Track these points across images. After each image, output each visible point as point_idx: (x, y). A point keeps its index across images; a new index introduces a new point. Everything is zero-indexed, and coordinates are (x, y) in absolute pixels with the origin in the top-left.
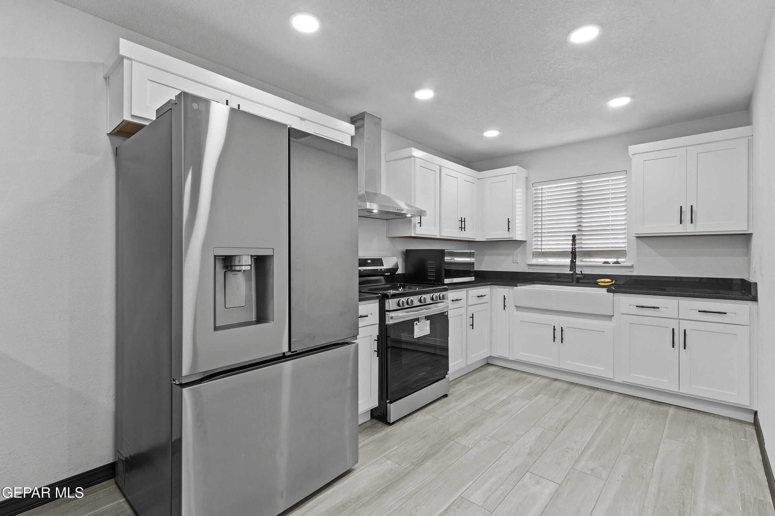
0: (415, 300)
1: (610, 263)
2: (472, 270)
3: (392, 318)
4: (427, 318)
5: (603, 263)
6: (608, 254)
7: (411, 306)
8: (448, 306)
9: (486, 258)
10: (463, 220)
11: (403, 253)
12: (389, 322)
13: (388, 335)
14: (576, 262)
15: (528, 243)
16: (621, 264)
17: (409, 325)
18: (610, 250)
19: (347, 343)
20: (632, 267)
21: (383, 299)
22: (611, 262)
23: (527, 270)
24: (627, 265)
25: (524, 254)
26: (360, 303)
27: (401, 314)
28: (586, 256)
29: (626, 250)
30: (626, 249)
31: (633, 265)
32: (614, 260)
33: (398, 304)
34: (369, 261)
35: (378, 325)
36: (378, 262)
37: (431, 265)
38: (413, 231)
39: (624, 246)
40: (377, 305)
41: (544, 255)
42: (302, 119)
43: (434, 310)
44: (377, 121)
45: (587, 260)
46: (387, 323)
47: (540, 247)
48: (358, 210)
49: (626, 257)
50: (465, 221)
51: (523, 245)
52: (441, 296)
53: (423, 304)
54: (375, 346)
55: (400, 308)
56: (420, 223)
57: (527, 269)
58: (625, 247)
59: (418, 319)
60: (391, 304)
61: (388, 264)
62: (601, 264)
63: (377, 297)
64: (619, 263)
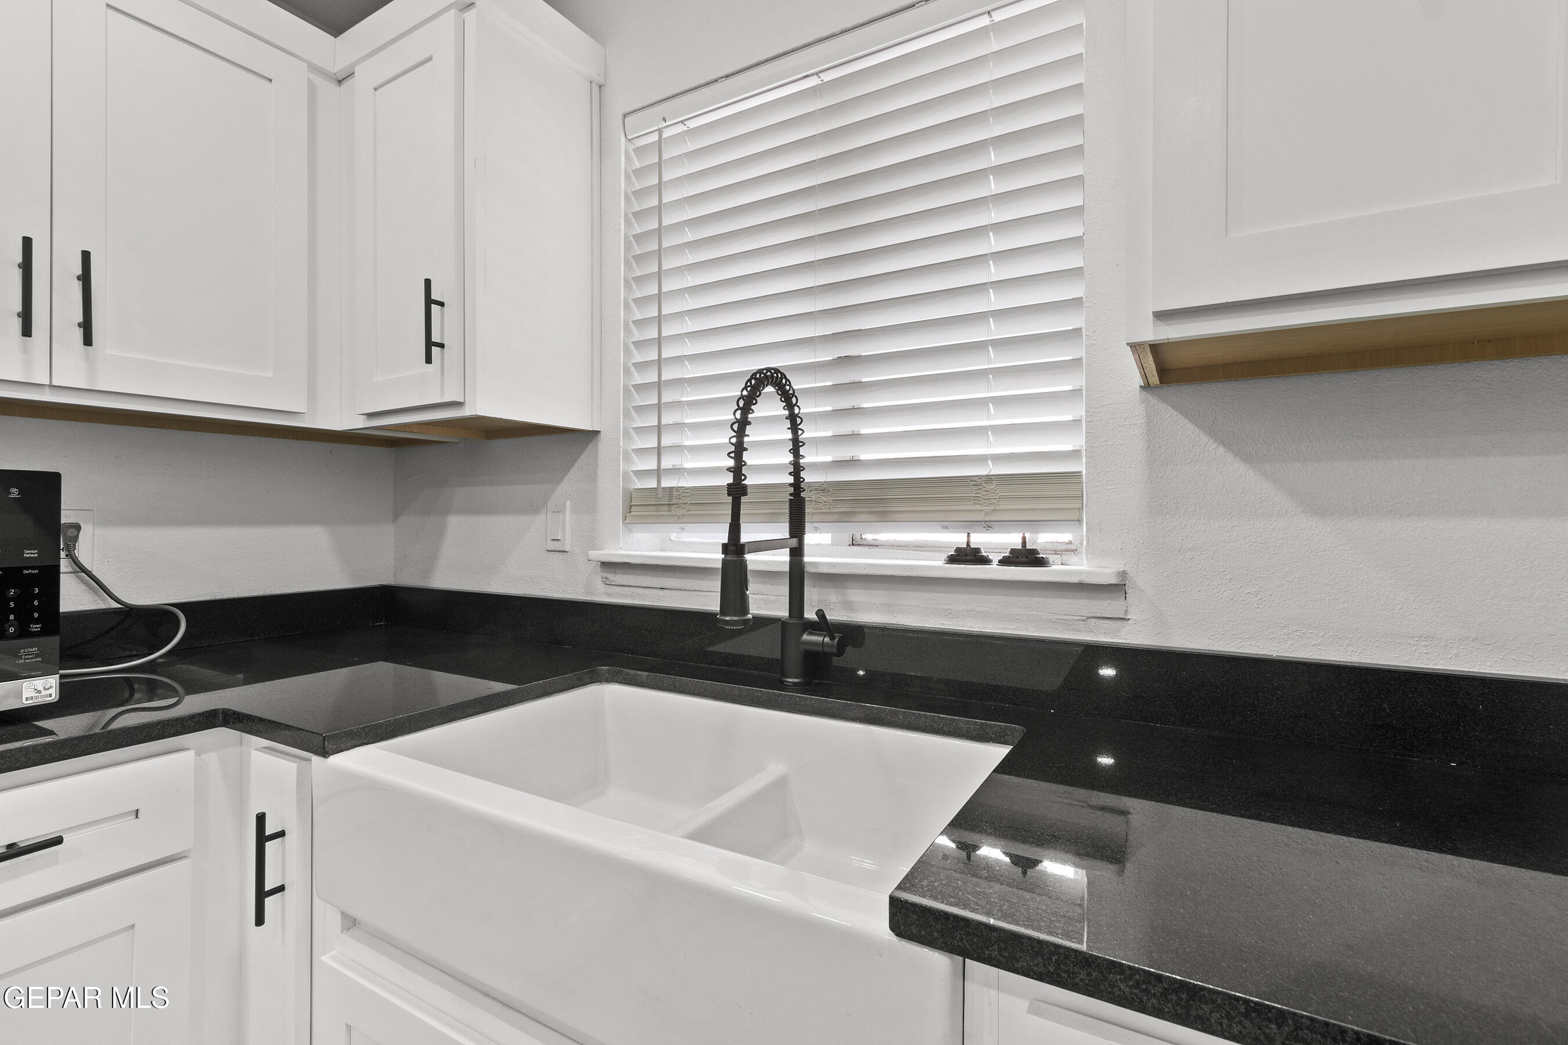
1: (985, 561)
5: (952, 560)
6: (976, 500)
9: (456, 525)
14: (807, 550)
15: (604, 443)
16: (1056, 570)
18: (989, 478)
20: (1117, 589)
22: (996, 549)
23: (603, 594)
24: (1088, 573)
25: (589, 506)
28: (863, 517)
29: (1077, 475)
30: (1080, 466)
31: (1123, 574)
32: (1012, 539)
39: (1069, 447)
41: (675, 511)
45: (884, 537)
47: (653, 465)
49: (1079, 521)
51: (585, 453)
57: (600, 587)
58: (1075, 454)
62: (936, 564)
64: (1040, 562)
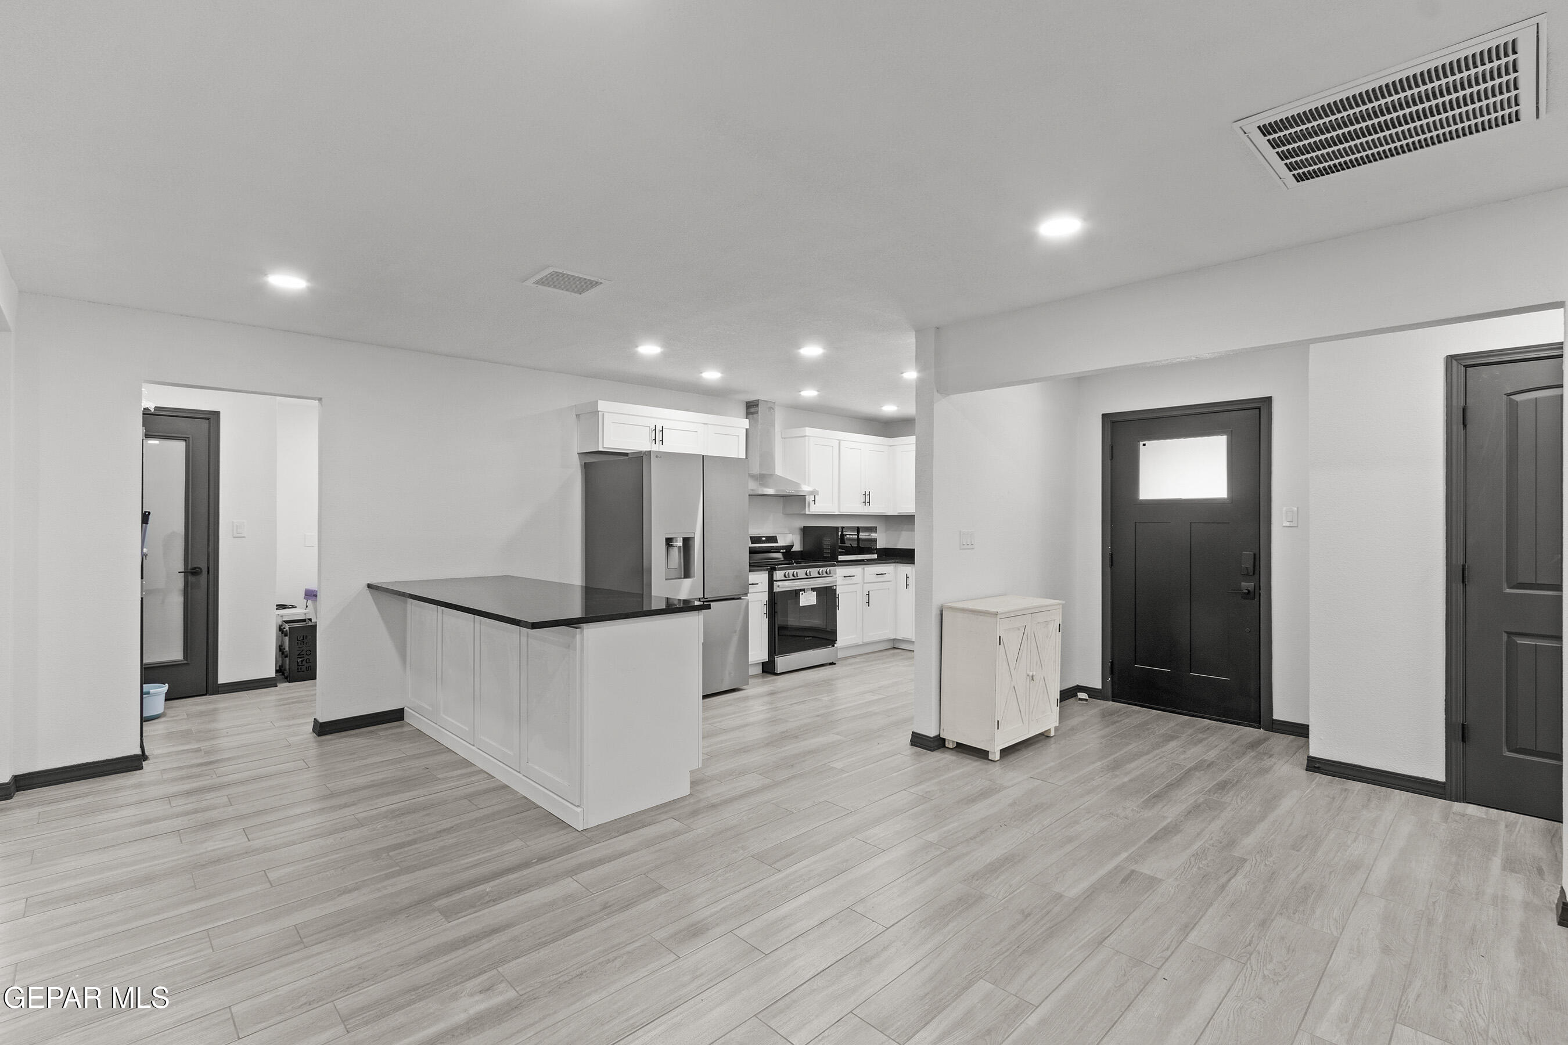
0: (801, 573)
2: (874, 547)
3: (778, 586)
4: (813, 589)
7: (796, 578)
8: (836, 581)
10: (867, 493)
11: (801, 529)
12: (776, 590)
13: (776, 602)
17: (796, 594)
19: (740, 598)
21: (772, 570)
26: (750, 573)
27: (786, 583)
33: (785, 576)
34: (764, 539)
35: (767, 593)
36: (773, 539)
37: (827, 542)
38: (807, 509)
40: (767, 576)
42: (705, 424)
43: (821, 583)
44: (771, 406)
46: (774, 591)
48: (748, 496)
50: (869, 495)
52: (828, 570)
53: (808, 577)
54: (764, 609)
55: (786, 578)
56: (815, 501)
59: (804, 590)
60: (779, 575)
61: (782, 542)
63: (767, 570)
